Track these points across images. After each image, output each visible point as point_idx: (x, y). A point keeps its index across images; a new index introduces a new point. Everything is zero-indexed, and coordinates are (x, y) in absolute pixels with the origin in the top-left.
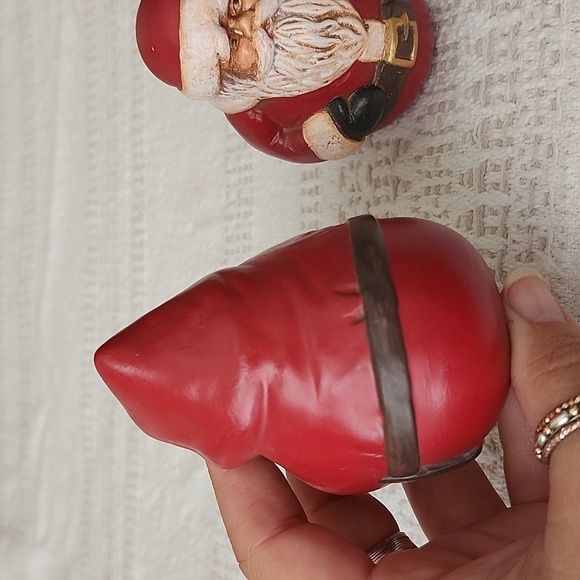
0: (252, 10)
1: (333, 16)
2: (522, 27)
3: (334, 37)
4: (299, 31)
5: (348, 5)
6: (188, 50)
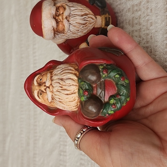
1: (86, 15)
2: (141, 16)
4: (76, 19)
6: (44, 26)
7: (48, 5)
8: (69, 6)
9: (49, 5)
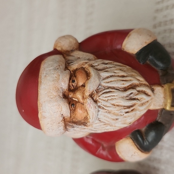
0: (83, 86)
1: (133, 87)
3: (134, 99)
4: (113, 98)
5: (142, 79)
6: (43, 114)
7: (52, 68)
8: (97, 69)
9: (55, 69)
